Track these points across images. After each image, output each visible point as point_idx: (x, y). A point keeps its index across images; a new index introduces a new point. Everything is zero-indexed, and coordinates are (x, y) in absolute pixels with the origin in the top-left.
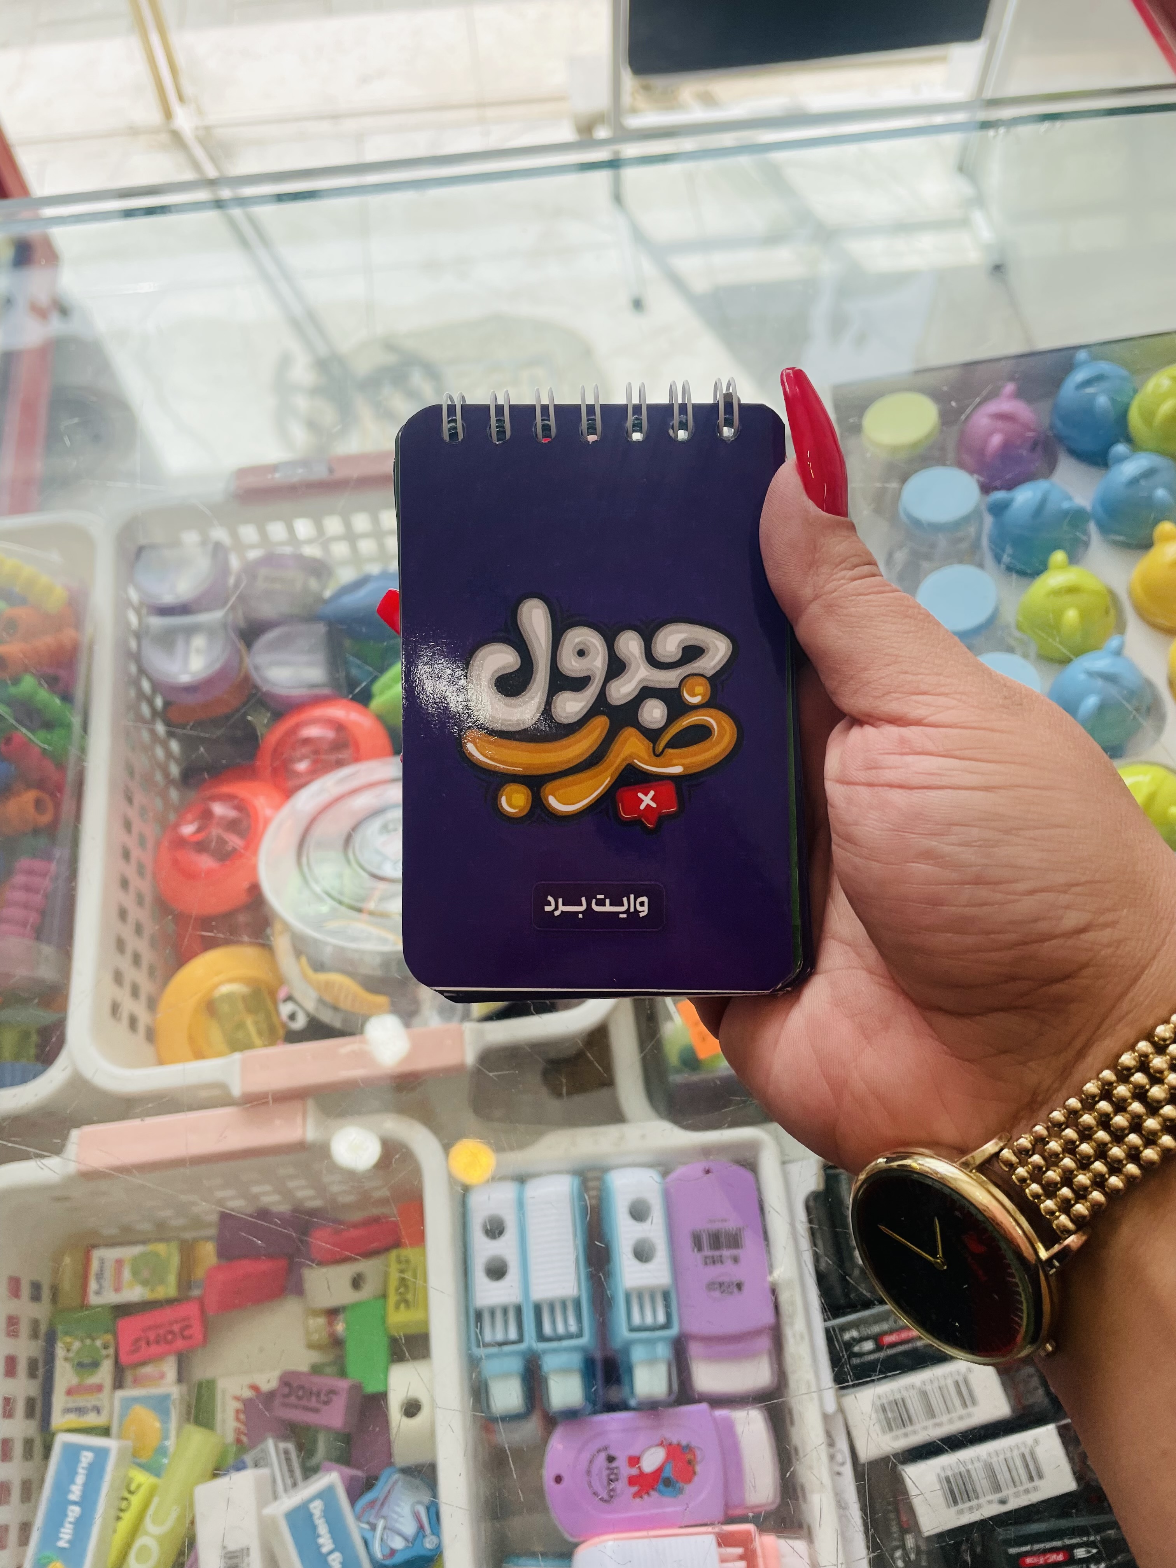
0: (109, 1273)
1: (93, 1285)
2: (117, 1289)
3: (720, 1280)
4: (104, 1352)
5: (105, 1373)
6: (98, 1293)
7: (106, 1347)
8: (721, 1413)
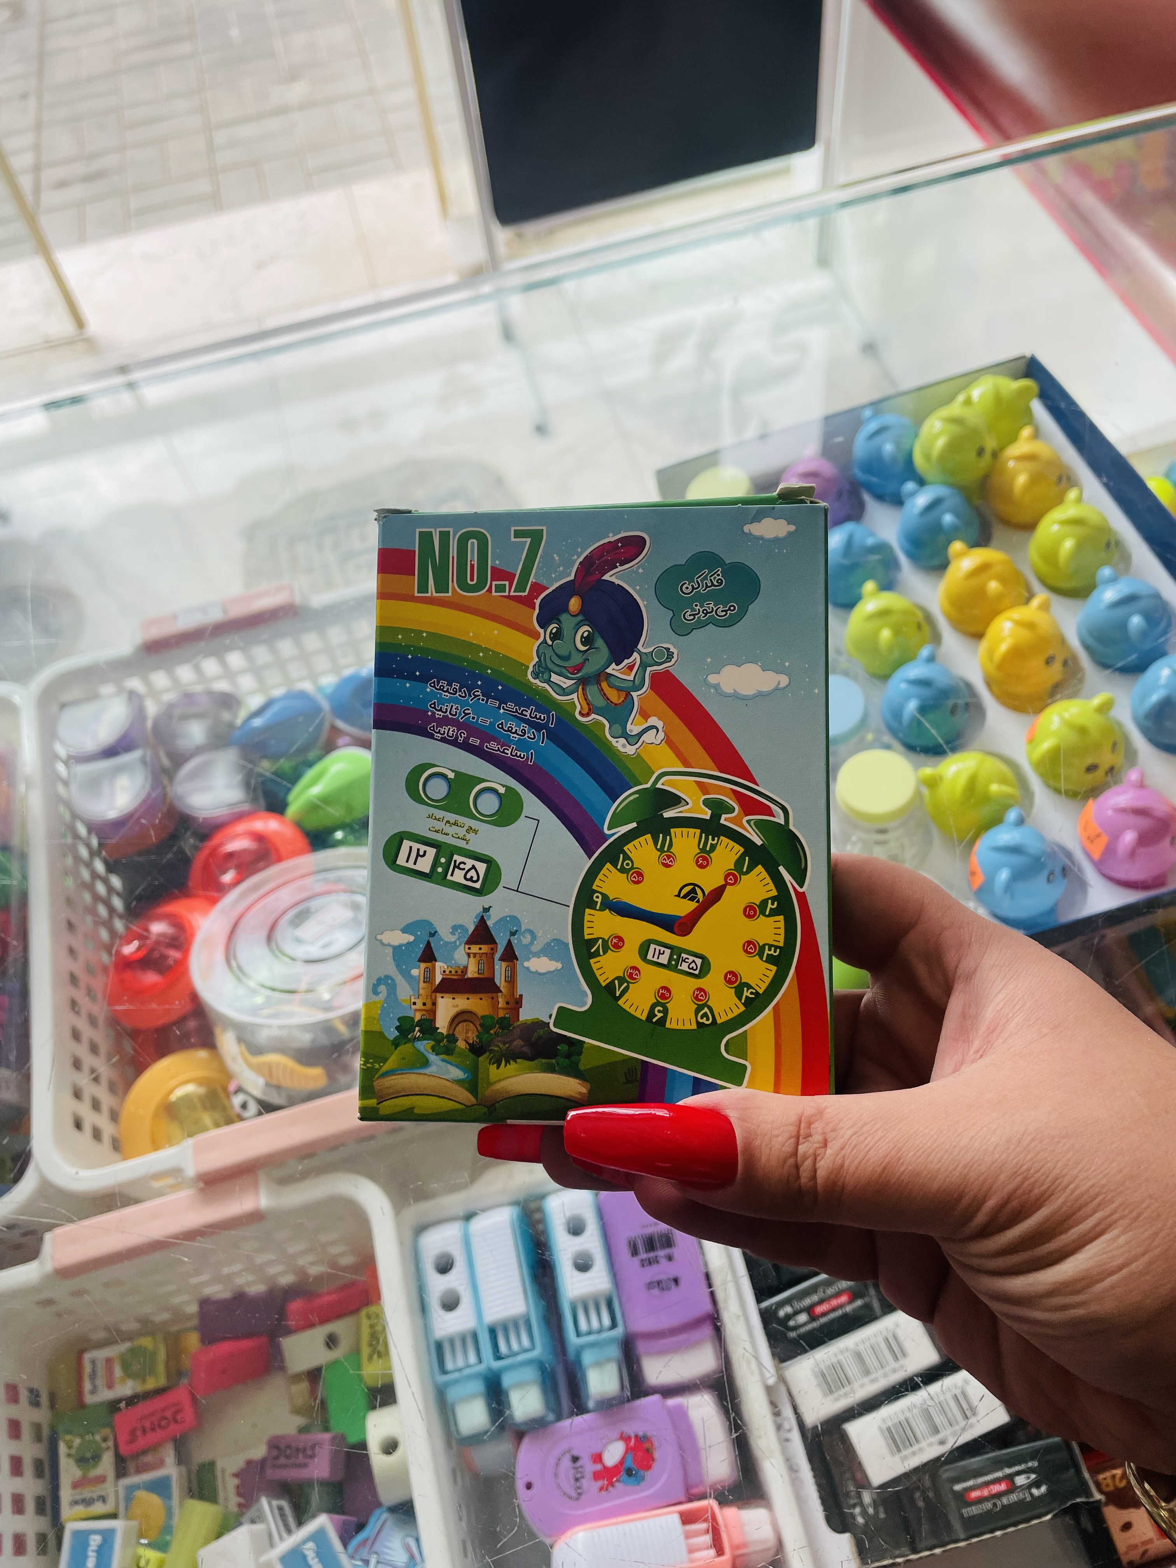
0: (101, 1372)
1: (87, 1386)
2: (110, 1386)
3: (657, 1278)
4: (104, 1445)
5: (107, 1465)
6: (94, 1391)
7: (105, 1440)
8: (672, 1402)
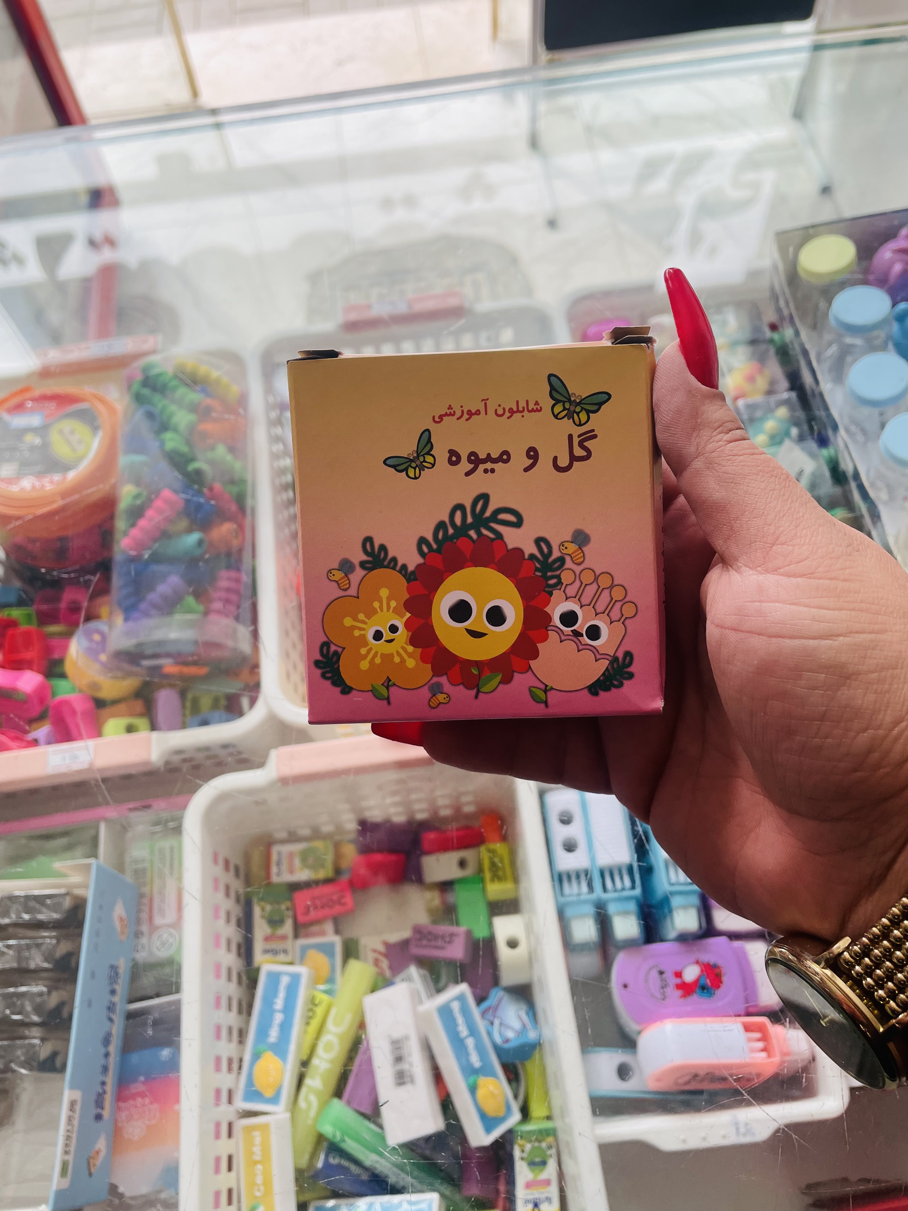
0: (284, 862)
1: (274, 869)
2: (291, 872)
4: (286, 914)
5: (288, 928)
6: (278, 874)
7: (288, 909)
8: (737, 944)
